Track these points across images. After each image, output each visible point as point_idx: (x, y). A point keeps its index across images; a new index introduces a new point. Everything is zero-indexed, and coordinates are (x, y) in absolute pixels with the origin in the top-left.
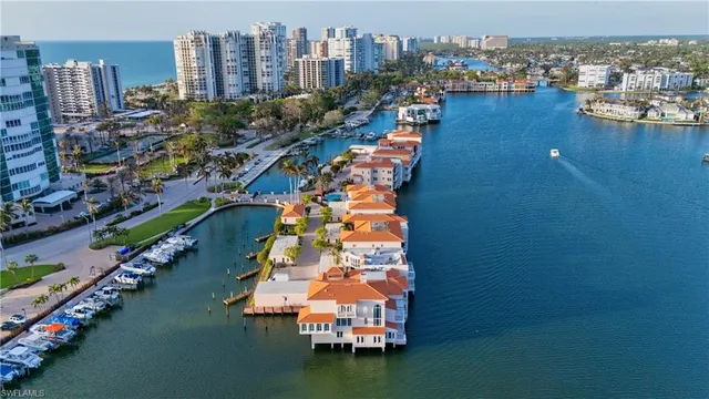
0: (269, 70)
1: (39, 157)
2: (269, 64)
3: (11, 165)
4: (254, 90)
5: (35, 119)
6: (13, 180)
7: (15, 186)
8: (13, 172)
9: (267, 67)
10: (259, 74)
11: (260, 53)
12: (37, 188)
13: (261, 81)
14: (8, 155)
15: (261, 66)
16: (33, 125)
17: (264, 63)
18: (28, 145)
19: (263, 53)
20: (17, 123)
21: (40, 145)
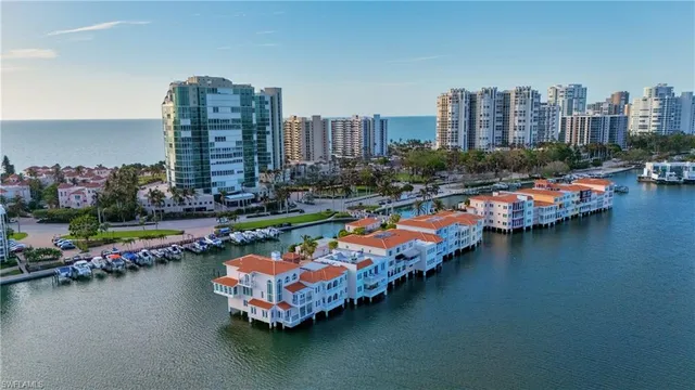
0: (521, 124)
1: (241, 166)
2: (522, 118)
3: (213, 168)
4: (505, 143)
5: (240, 139)
6: (214, 179)
7: (215, 184)
8: (214, 173)
9: (520, 121)
10: (511, 127)
11: (515, 107)
12: (233, 188)
13: (513, 135)
14: (212, 161)
15: (514, 121)
16: (238, 143)
17: (517, 118)
18: (229, 156)
19: (517, 108)
20: (223, 139)
21: (241, 158)
